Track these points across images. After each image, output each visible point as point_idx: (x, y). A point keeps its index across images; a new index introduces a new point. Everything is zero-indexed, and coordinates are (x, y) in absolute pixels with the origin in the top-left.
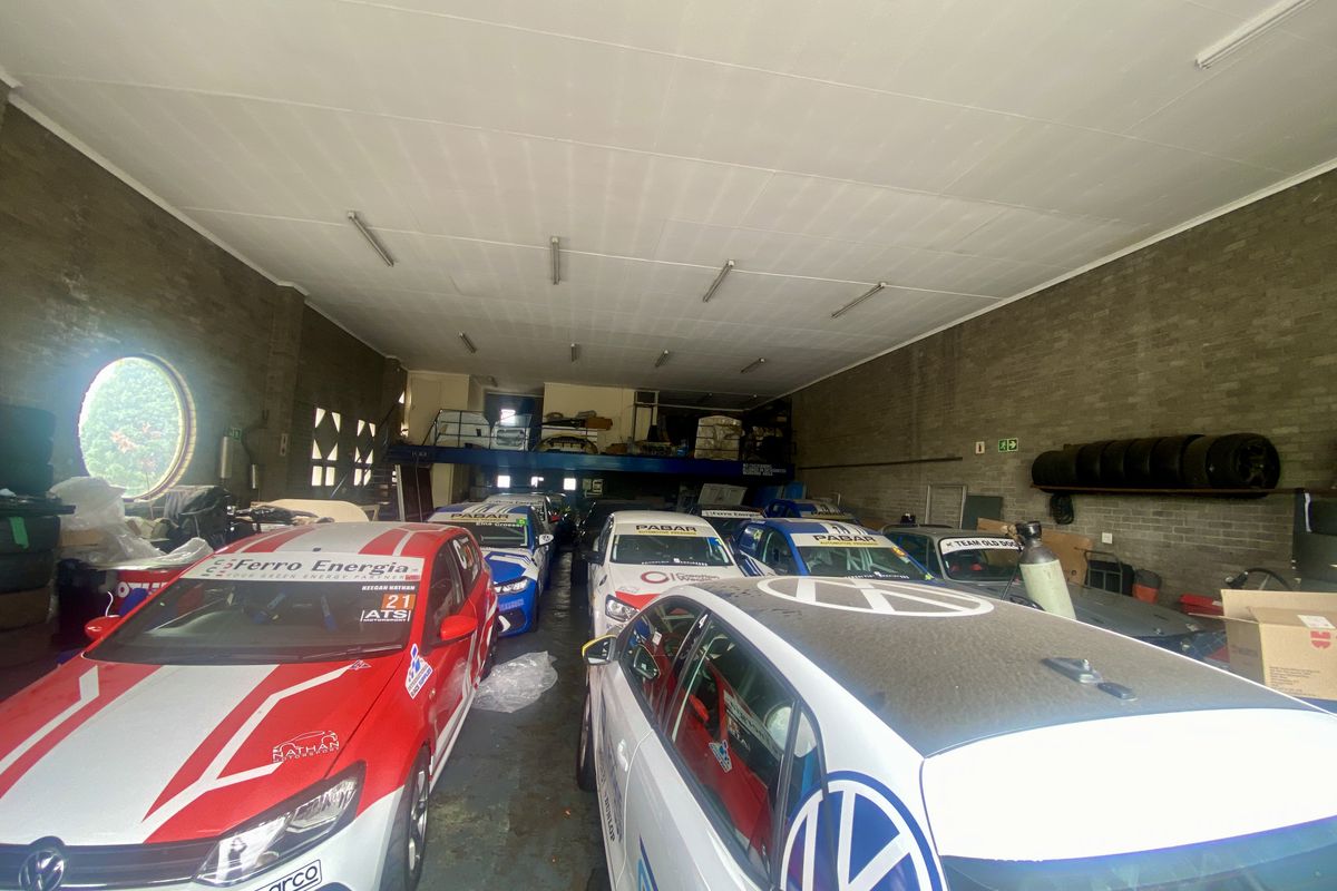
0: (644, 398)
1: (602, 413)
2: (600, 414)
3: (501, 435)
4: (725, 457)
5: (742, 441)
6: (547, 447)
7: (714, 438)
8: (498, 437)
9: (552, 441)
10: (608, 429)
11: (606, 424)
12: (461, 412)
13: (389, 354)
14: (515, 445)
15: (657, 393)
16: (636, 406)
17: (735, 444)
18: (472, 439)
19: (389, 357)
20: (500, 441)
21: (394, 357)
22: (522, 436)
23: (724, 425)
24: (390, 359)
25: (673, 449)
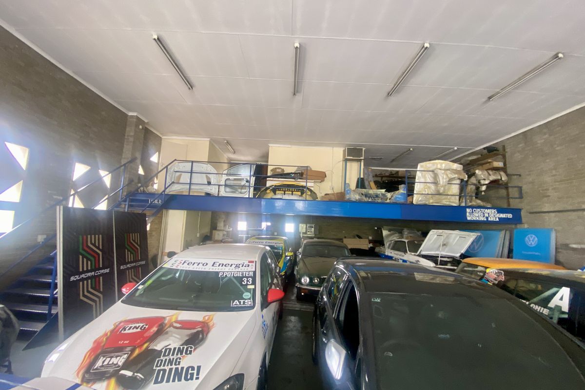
0: (353, 153)
1: (316, 167)
2: (315, 168)
3: (228, 183)
4: (445, 202)
5: (463, 185)
6: (270, 195)
7: (436, 183)
8: (226, 185)
9: (275, 189)
10: (322, 181)
11: (321, 176)
12: (192, 162)
13: (131, 111)
14: (241, 193)
15: (364, 149)
16: (346, 160)
17: (455, 189)
18: (202, 187)
19: (130, 114)
20: (228, 189)
21: (135, 114)
22: (247, 184)
23: (446, 170)
24: (132, 116)
25: (389, 195)
